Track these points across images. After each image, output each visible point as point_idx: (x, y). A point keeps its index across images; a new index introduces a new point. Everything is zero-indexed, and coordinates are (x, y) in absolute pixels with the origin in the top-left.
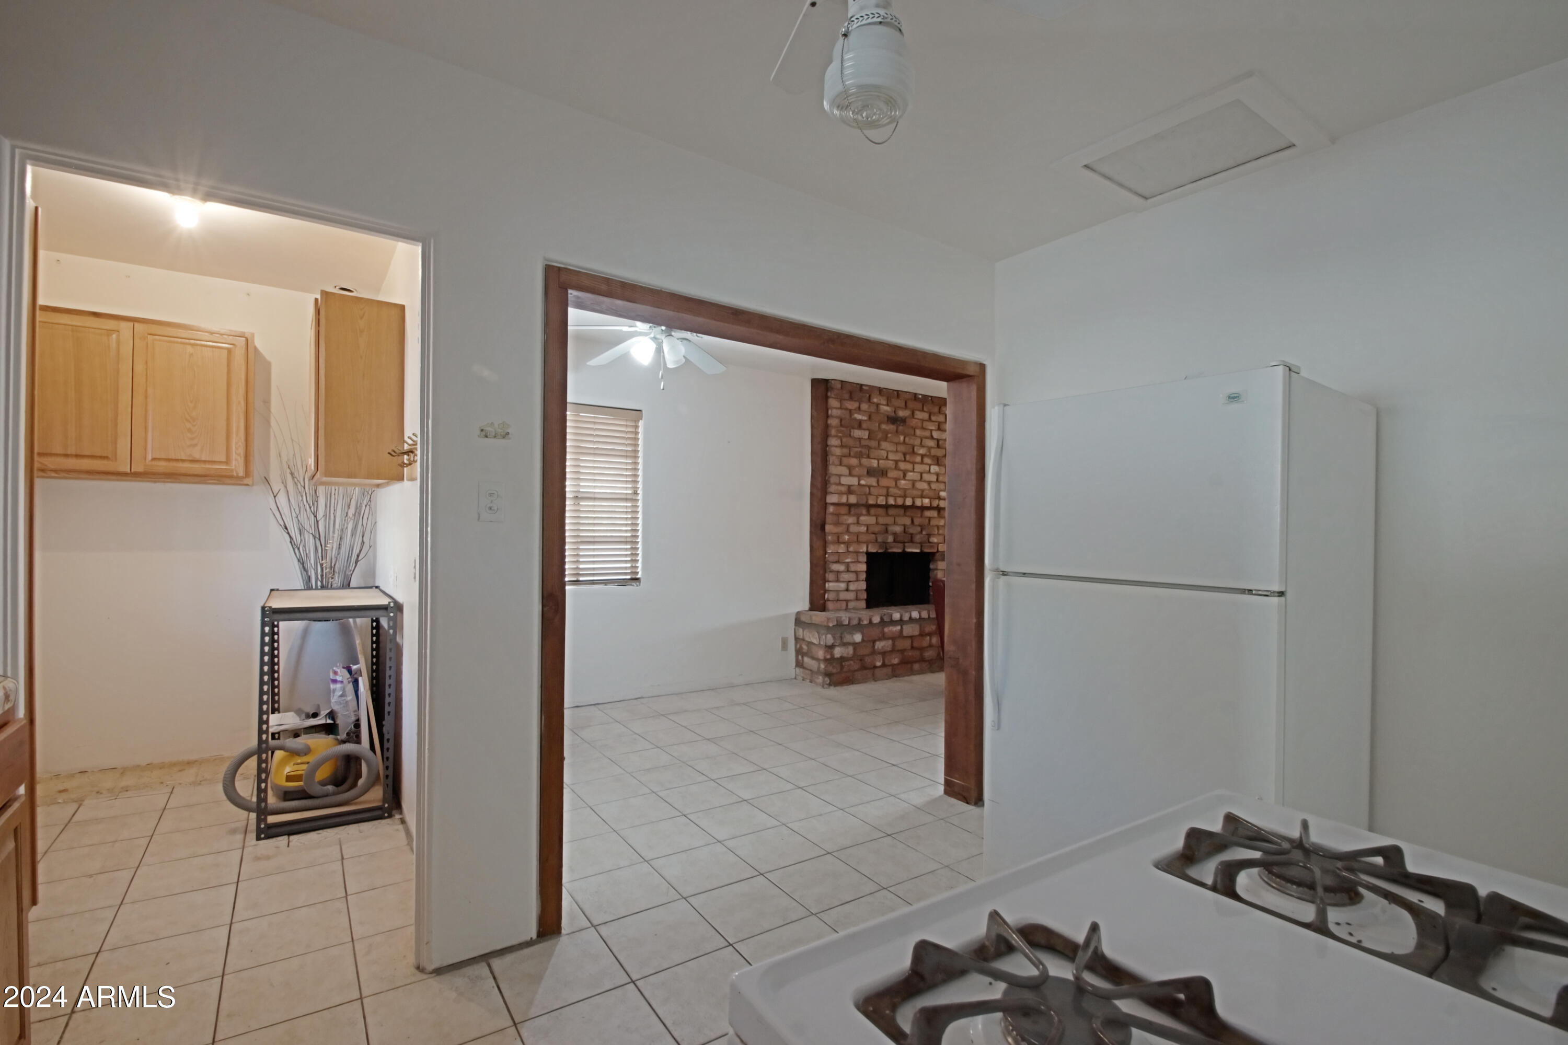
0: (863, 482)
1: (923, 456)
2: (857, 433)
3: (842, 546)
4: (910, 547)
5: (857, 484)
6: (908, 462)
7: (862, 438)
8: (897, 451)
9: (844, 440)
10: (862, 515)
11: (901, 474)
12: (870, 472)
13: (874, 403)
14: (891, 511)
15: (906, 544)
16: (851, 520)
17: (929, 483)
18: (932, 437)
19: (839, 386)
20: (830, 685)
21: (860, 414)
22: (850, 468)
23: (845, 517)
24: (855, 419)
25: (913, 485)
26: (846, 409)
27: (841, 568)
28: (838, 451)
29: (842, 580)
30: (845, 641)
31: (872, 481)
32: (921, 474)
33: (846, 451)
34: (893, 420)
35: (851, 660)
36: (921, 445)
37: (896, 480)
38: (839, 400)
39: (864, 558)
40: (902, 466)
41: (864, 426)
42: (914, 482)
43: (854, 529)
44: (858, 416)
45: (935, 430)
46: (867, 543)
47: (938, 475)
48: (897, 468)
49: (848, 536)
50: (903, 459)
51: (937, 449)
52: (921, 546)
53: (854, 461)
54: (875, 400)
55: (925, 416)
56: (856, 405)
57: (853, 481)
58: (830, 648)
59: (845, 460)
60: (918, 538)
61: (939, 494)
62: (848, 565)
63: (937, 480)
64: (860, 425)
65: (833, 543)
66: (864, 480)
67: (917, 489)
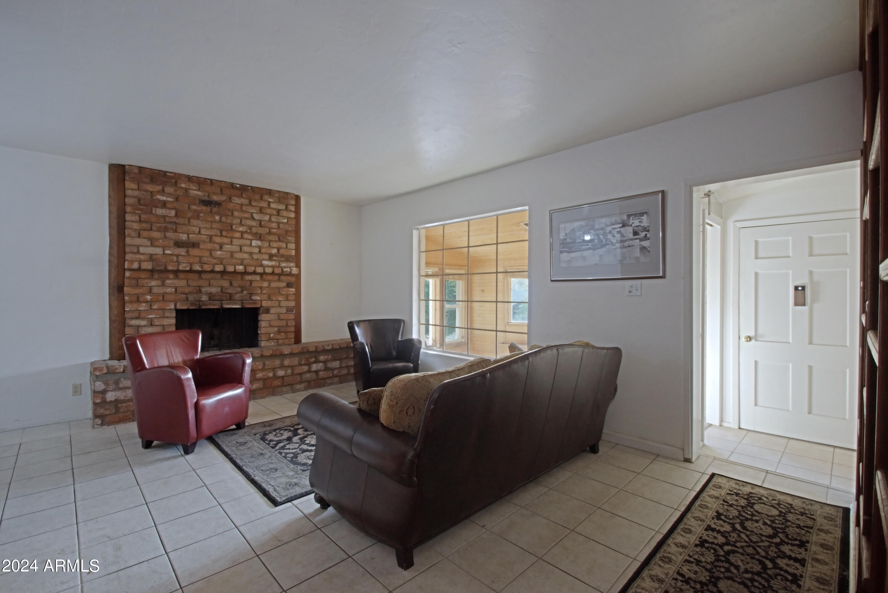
0: (169, 252)
1: (242, 233)
2: (160, 211)
3: (144, 304)
4: (229, 304)
5: (162, 253)
6: (226, 237)
7: (167, 216)
8: (211, 228)
9: (143, 216)
10: (169, 279)
11: (217, 247)
12: (178, 244)
13: (181, 188)
14: (204, 276)
15: (223, 302)
16: (153, 283)
17: (251, 254)
18: (253, 218)
19: (137, 171)
20: (102, 424)
21: (164, 196)
22: (151, 239)
23: (146, 281)
24: (159, 200)
25: (232, 256)
26: (146, 191)
27: (143, 322)
28: (136, 226)
30: (121, 385)
31: (181, 251)
32: (241, 247)
33: (146, 225)
34: (207, 203)
35: (130, 401)
36: (241, 224)
37: (211, 251)
38: (137, 183)
40: (218, 240)
41: (169, 206)
42: (232, 253)
43: (158, 290)
44: (161, 198)
45: (256, 213)
46: (176, 302)
47: (260, 248)
48: (211, 240)
49: (150, 296)
50: (220, 234)
51: (260, 228)
52: (242, 303)
53: (156, 234)
54: (183, 185)
55: (244, 201)
56: (160, 188)
57: (155, 251)
58: (104, 392)
59: (144, 233)
60: (237, 297)
61: (261, 262)
62: (151, 320)
63: (260, 251)
64: (164, 205)
65: (131, 302)
66: (170, 250)
67: (236, 259)
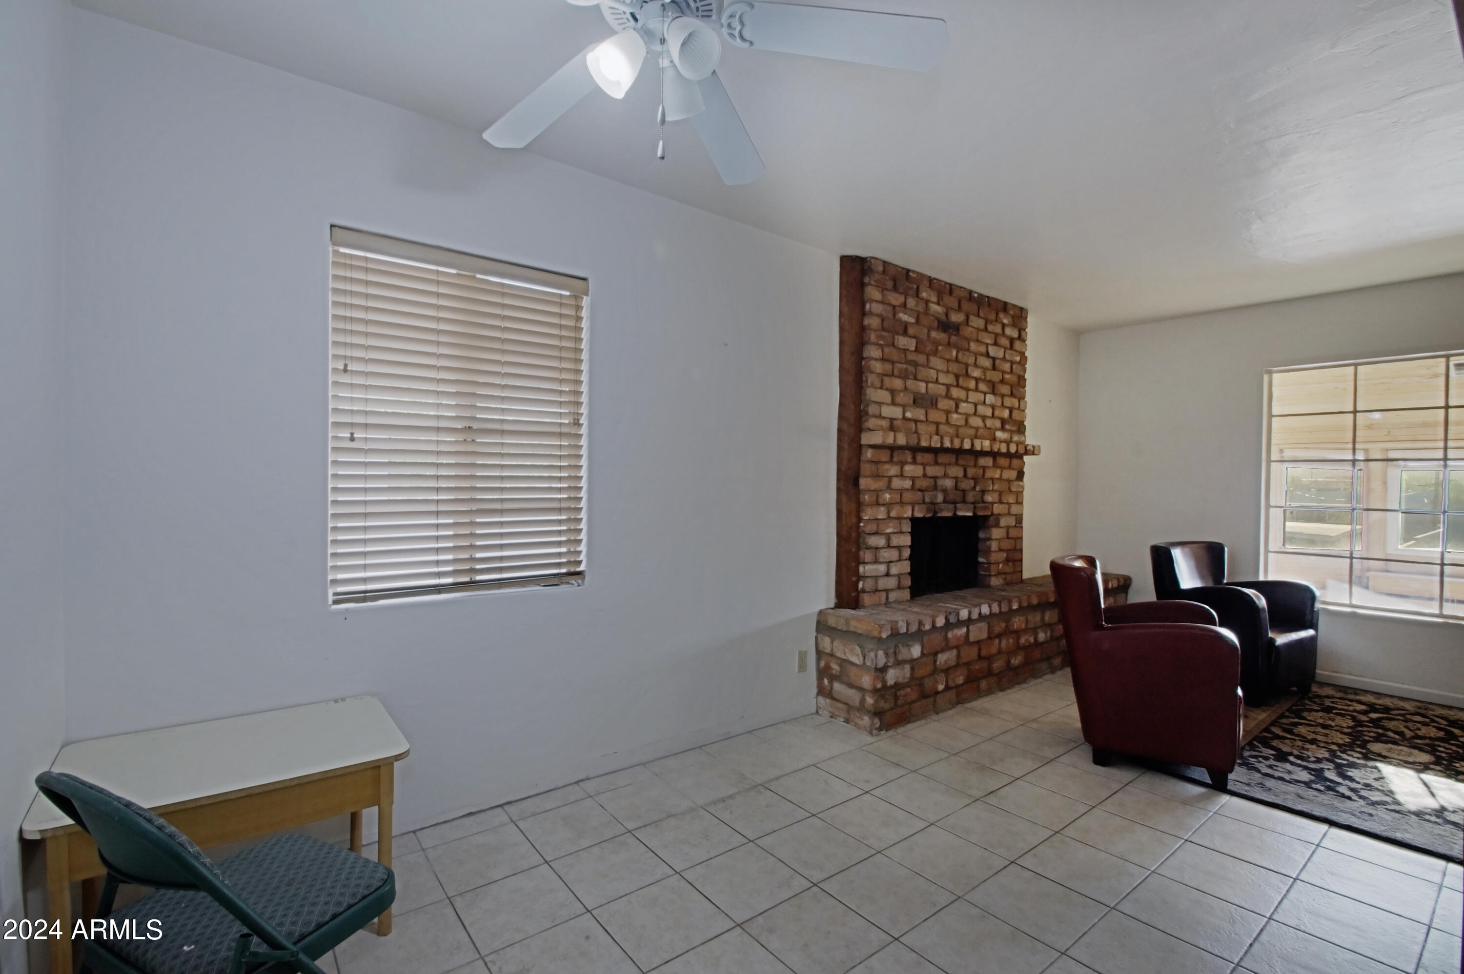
0: (908, 415)
1: (977, 380)
2: (903, 341)
3: (882, 509)
4: (961, 510)
5: (901, 417)
6: (962, 388)
7: (908, 350)
8: (948, 372)
9: (886, 350)
10: (906, 463)
11: (953, 404)
12: (918, 401)
13: (922, 299)
14: (942, 458)
15: (958, 505)
16: (893, 470)
17: (985, 418)
18: (987, 355)
19: (881, 269)
21: (905, 314)
22: (893, 392)
23: (887, 466)
24: (900, 320)
25: (967, 421)
26: (889, 304)
27: (881, 541)
28: (878, 367)
29: (881, 560)
30: (900, 658)
31: (920, 414)
32: (976, 405)
33: (888, 366)
34: (945, 326)
35: (909, 686)
36: (976, 365)
37: (948, 412)
38: (881, 289)
39: (907, 527)
40: (956, 392)
41: (911, 331)
42: (967, 416)
43: (897, 483)
44: (904, 317)
45: (991, 345)
46: (913, 505)
47: (993, 408)
49: (890, 494)
50: (955, 384)
51: (993, 372)
52: (975, 508)
53: (898, 383)
54: (924, 295)
55: (980, 323)
56: (901, 299)
57: (896, 412)
58: (883, 670)
59: (887, 380)
60: (970, 497)
61: (995, 434)
62: (888, 537)
63: (993, 414)
64: (906, 329)
65: (870, 505)
66: (910, 411)
67: (971, 427)
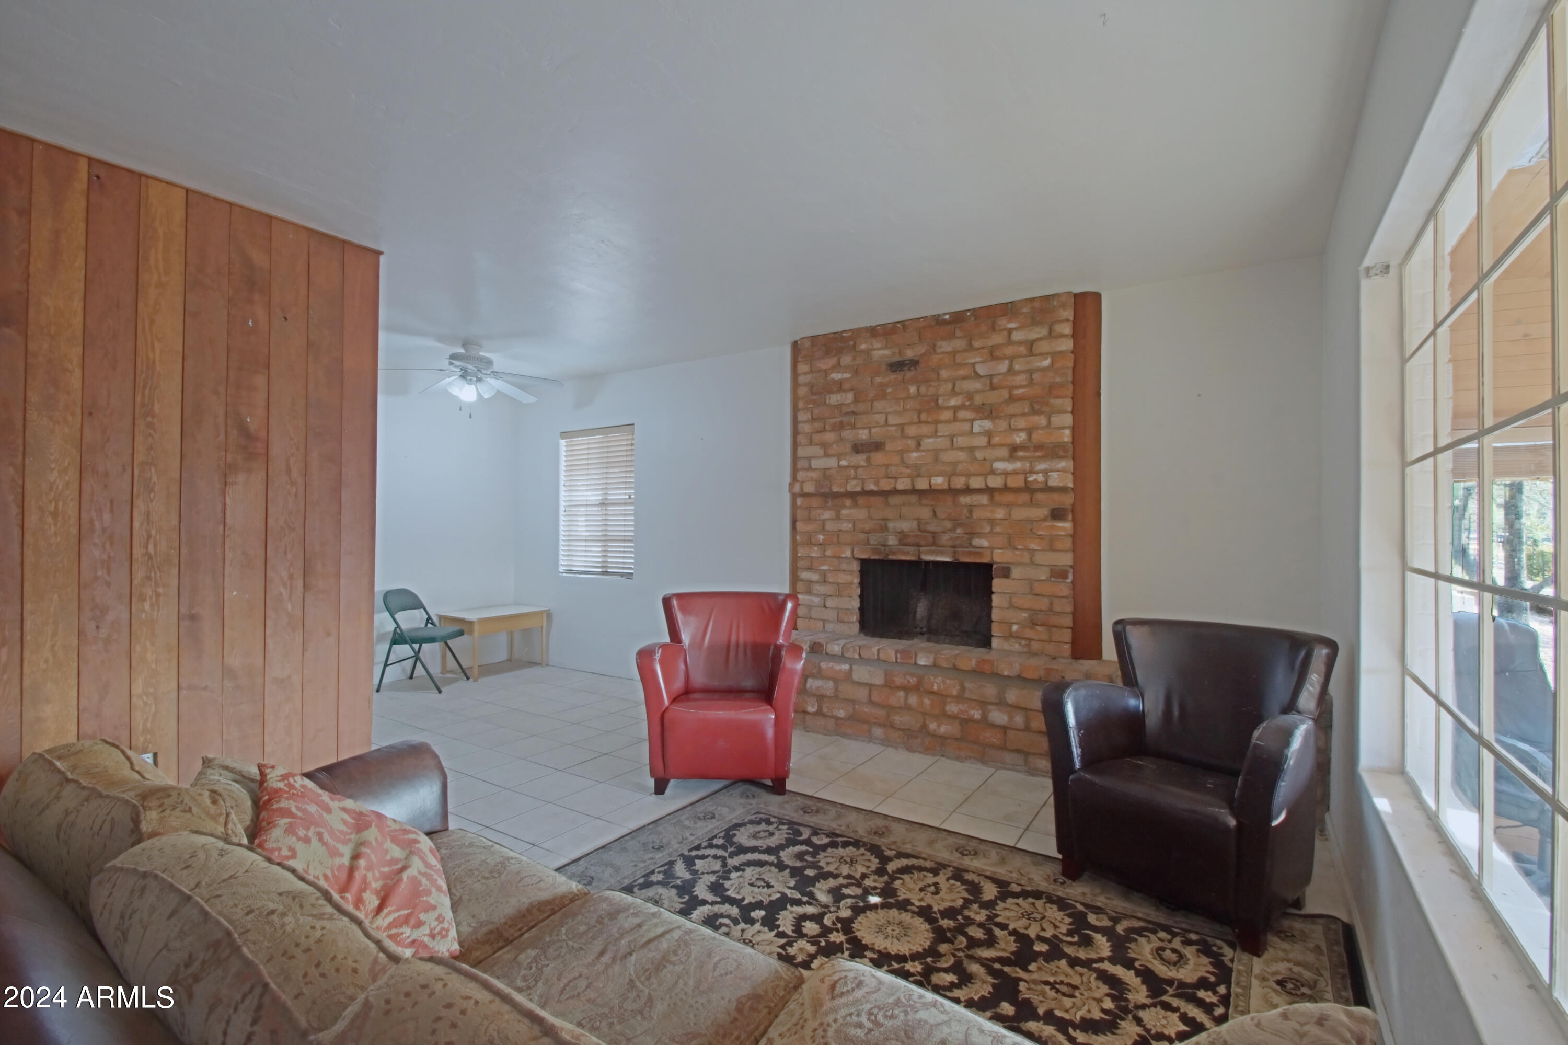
0: (844, 463)
1: (956, 409)
2: (834, 399)
3: (816, 548)
4: (928, 553)
5: (836, 466)
6: (927, 422)
7: (843, 404)
8: (905, 410)
9: (816, 411)
10: (844, 507)
11: (912, 443)
12: (858, 448)
13: (862, 351)
14: (895, 500)
15: (922, 549)
16: (827, 515)
17: (971, 449)
18: (977, 376)
19: (808, 344)
21: (840, 372)
22: (824, 446)
23: (819, 511)
24: (834, 381)
25: (936, 459)
26: (820, 371)
27: (815, 577)
29: (815, 592)
31: (860, 459)
32: (952, 438)
33: (817, 425)
34: (898, 366)
36: (954, 393)
37: (902, 452)
39: (856, 566)
40: (912, 431)
41: (846, 386)
42: (936, 452)
43: (830, 526)
44: (836, 376)
45: (983, 362)
46: (852, 545)
47: (989, 434)
48: (904, 436)
49: (823, 535)
50: (917, 420)
51: (989, 392)
52: (955, 552)
53: (829, 437)
54: (863, 347)
55: (959, 344)
56: (835, 361)
59: (816, 438)
60: (945, 539)
61: (992, 466)
62: (824, 575)
63: (989, 442)
64: (840, 387)
65: (803, 545)
66: (844, 459)
